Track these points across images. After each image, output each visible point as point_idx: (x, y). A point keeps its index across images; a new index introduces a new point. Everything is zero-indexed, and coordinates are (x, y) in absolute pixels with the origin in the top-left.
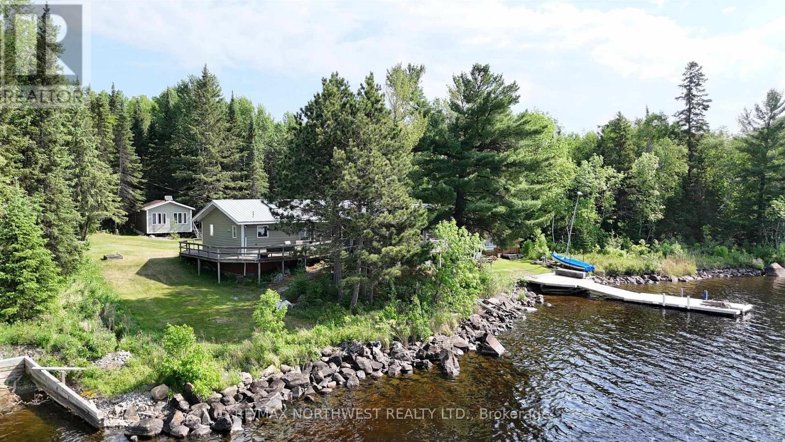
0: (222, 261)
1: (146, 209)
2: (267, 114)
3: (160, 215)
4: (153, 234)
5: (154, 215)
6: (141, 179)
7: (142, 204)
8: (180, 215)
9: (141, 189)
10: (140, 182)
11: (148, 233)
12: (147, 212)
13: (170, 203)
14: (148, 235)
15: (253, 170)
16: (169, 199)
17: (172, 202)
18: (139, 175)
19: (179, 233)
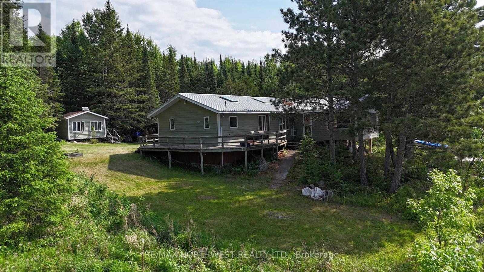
0: (206, 151)
1: (68, 118)
2: (155, 46)
3: (79, 123)
4: (74, 140)
5: (74, 124)
6: (60, 92)
7: (63, 114)
8: (96, 123)
9: (60, 102)
10: (58, 95)
11: (69, 139)
12: (68, 121)
13: (88, 113)
14: (70, 141)
15: (149, 86)
16: (86, 110)
17: (89, 112)
18: (58, 89)
19: (97, 139)
